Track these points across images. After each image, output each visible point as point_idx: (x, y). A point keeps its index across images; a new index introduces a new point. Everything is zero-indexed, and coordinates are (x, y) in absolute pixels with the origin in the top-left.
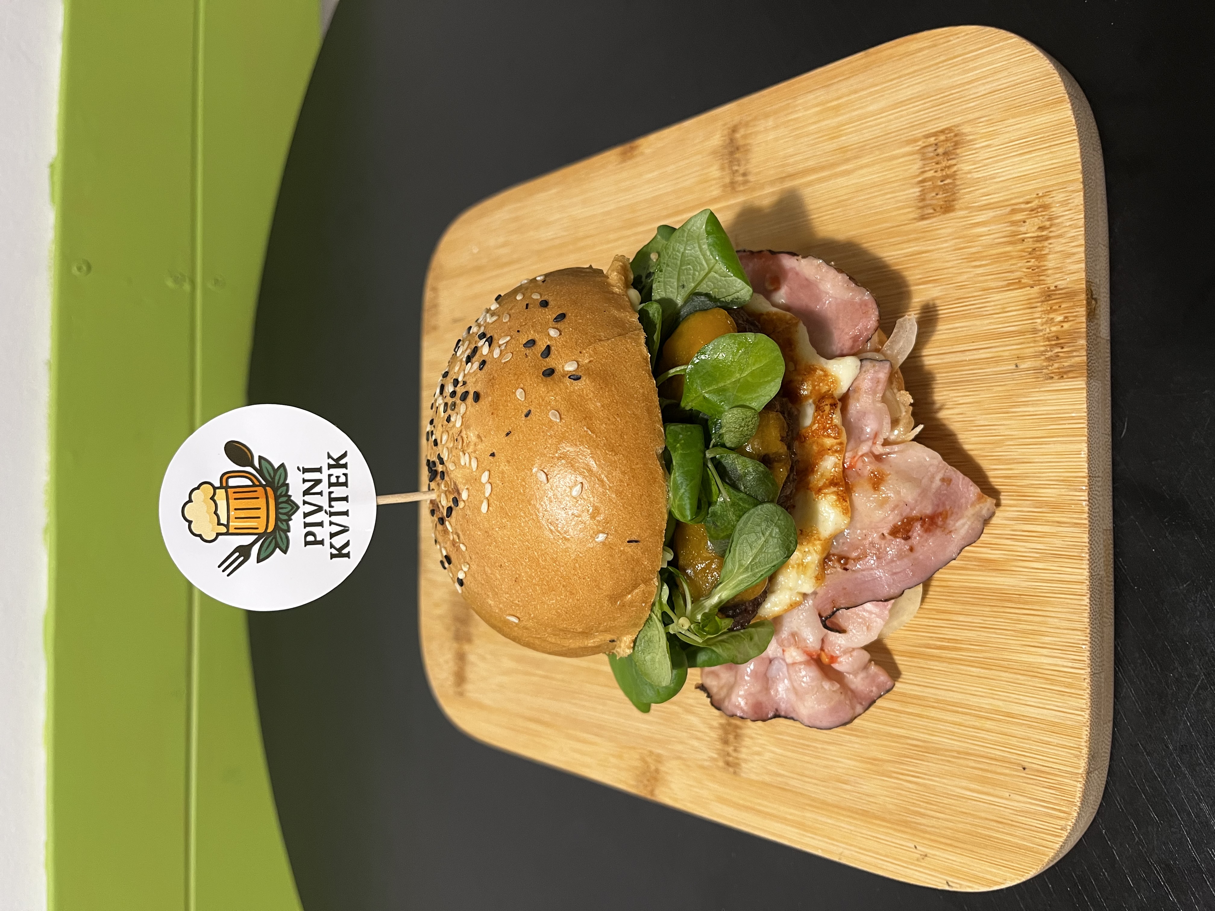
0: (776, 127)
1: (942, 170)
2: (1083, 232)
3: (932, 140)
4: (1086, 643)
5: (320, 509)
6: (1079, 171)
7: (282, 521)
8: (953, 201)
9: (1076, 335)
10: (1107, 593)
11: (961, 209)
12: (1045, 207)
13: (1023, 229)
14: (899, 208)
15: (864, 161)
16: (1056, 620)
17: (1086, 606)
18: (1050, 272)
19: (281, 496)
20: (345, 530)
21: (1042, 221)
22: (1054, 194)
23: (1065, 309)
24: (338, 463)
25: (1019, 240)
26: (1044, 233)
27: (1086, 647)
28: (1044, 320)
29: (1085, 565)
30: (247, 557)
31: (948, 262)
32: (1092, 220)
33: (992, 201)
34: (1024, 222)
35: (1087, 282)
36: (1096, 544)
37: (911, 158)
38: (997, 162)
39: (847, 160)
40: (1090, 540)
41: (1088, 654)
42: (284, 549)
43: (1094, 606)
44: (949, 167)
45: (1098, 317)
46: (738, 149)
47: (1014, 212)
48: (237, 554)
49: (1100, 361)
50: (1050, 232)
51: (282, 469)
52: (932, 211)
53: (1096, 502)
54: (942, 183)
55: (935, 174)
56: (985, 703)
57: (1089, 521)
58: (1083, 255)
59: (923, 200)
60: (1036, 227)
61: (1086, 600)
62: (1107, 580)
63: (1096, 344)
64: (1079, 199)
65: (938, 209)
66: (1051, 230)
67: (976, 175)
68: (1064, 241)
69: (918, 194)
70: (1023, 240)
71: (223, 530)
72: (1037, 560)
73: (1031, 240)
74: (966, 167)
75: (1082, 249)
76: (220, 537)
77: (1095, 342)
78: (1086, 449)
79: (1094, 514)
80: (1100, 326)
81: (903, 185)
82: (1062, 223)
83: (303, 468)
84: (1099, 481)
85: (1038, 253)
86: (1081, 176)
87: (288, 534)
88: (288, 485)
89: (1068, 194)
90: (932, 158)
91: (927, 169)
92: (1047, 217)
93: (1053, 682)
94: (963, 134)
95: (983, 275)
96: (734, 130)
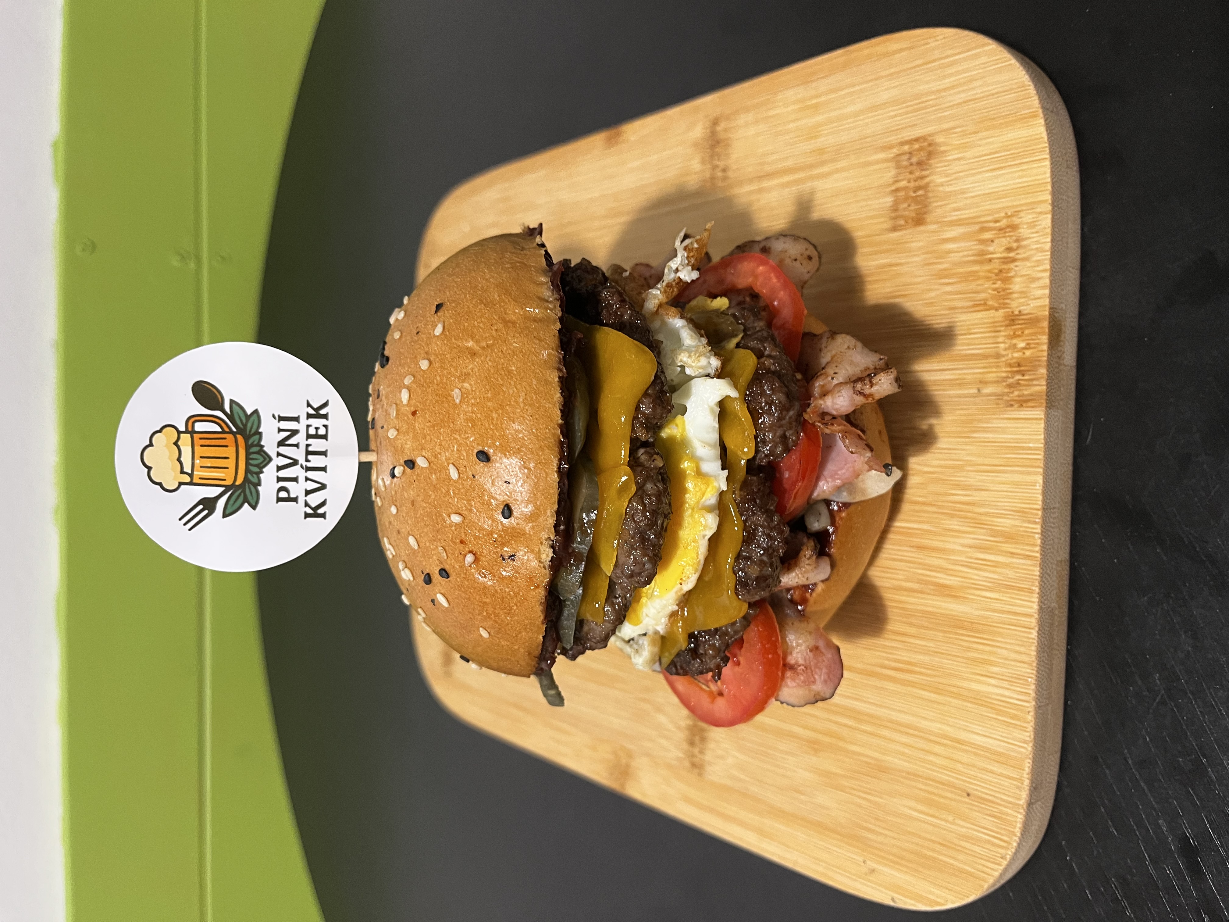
0: (756, 123)
1: (915, 181)
2: (1049, 257)
3: (906, 148)
4: (1033, 675)
5: (295, 462)
6: (1048, 192)
7: (252, 473)
8: (925, 213)
9: (1037, 363)
10: (1059, 625)
11: (931, 223)
12: (1013, 227)
13: (991, 249)
14: (870, 218)
15: (840, 165)
16: (1005, 651)
17: (1034, 639)
18: (1015, 295)
19: (253, 445)
20: (323, 487)
21: (1009, 242)
22: (1022, 214)
23: (1028, 335)
24: (317, 413)
25: (986, 259)
26: (1011, 255)
27: (1032, 680)
28: (1007, 345)
29: (1035, 598)
30: (211, 511)
31: (917, 277)
32: (1060, 243)
33: (964, 216)
34: (993, 241)
35: (1050, 308)
36: (1048, 577)
37: (885, 165)
38: (970, 174)
40: (1041, 573)
41: (1033, 686)
42: (254, 504)
43: (1043, 640)
44: (923, 178)
45: (1062, 344)
46: (719, 142)
47: (982, 230)
48: (201, 507)
49: (1062, 389)
50: (1017, 254)
51: (255, 415)
52: (902, 222)
53: (1050, 535)
54: (914, 195)
57: (1041, 554)
58: (1048, 281)
59: (896, 210)
60: (1003, 248)
61: (1034, 634)
62: (1060, 612)
63: (1058, 373)
64: (1047, 221)
65: (910, 221)
66: (1018, 251)
67: (948, 189)
68: (1030, 264)
69: (891, 204)
70: (991, 261)
71: (187, 479)
72: (989, 590)
73: (998, 261)
74: (939, 180)
75: (1048, 274)
76: (182, 487)
77: (1057, 371)
78: (1041, 481)
79: (1047, 547)
80: (1064, 353)
81: (875, 194)
82: (1029, 245)
83: (279, 416)
84: (1054, 513)
85: (1004, 275)
86: (1050, 197)
87: (259, 488)
88: (260, 434)
89: (1035, 216)
90: (906, 167)
91: (900, 178)
92: (1014, 238)
94: (936, 144)
95: (950, 293)
96: (715, 122)
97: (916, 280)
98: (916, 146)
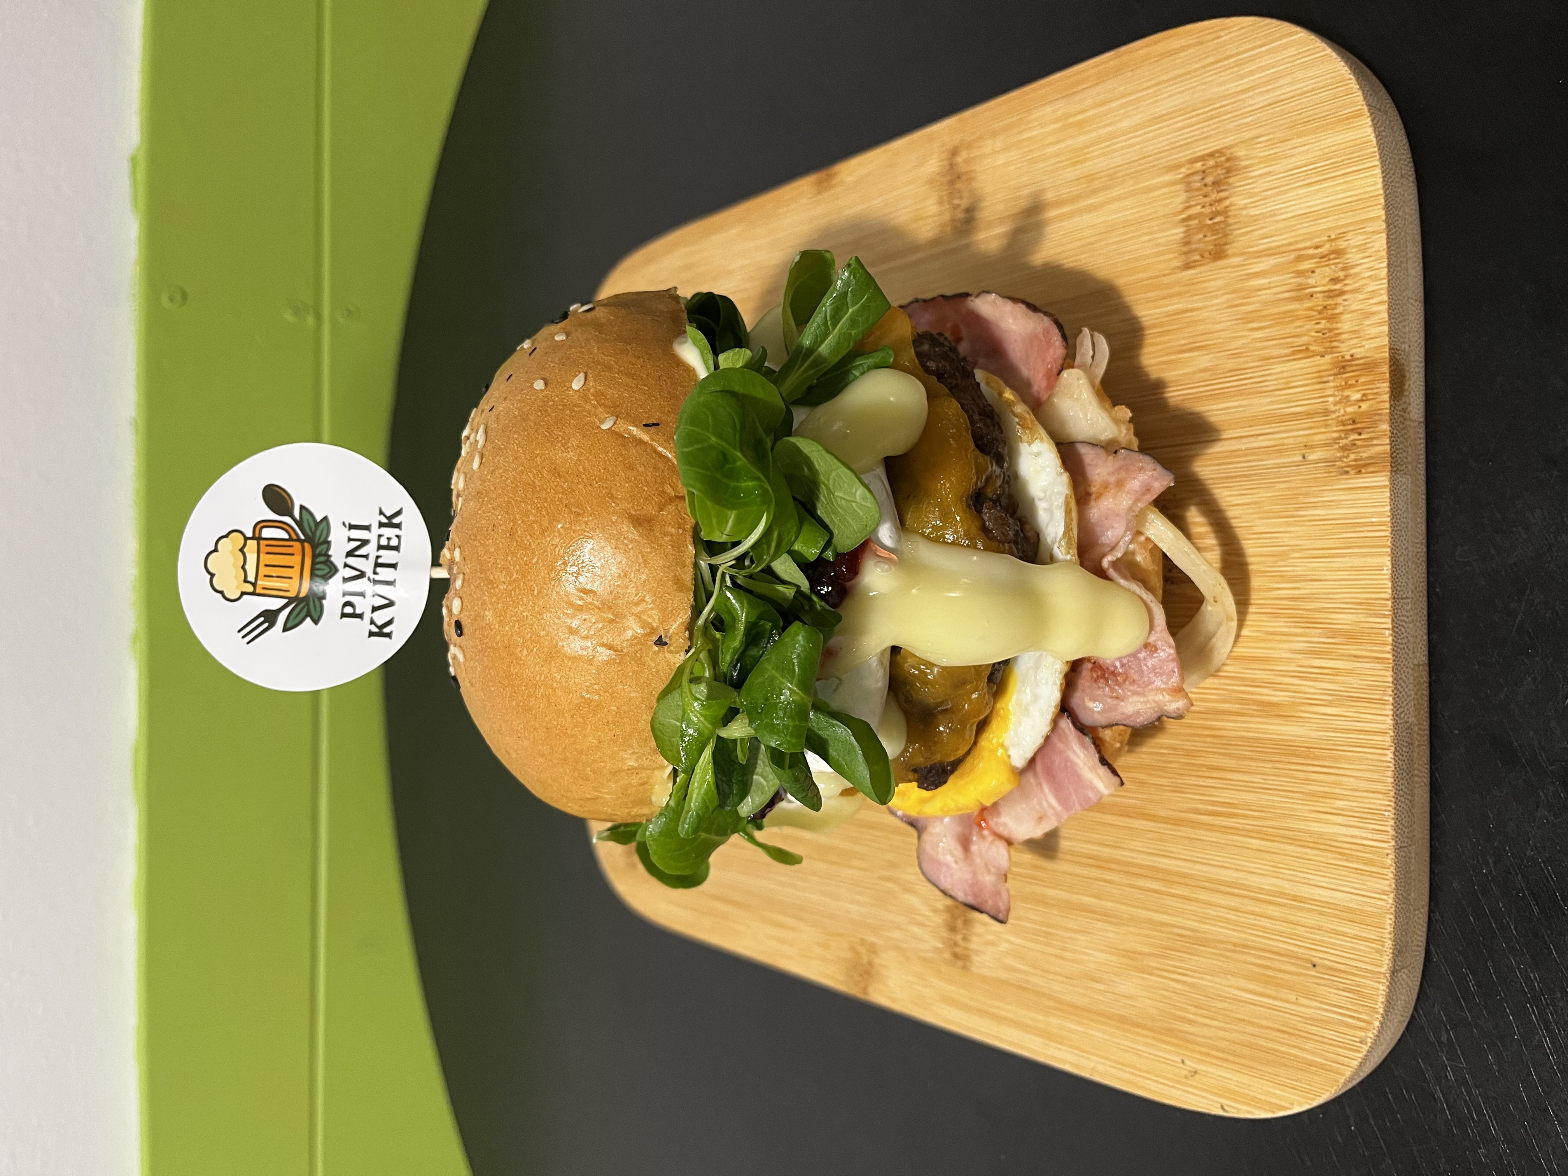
0: (1005, 149)
1: (1211, 205)
2: (1386, 286)
3: (1198, 165)
4: (1390, 808)
5: (362, 575)
6: (1380, 206)
7: (318, 584)
8: (1225, 244)
9: (1377, 418)
10: (1419, 746)
11: (1234, 255)
12: (1339, 253)
13: (1311, 281)
14: (1157, 254)
15: (1115, 192)
16: (1352, 780)
17: (1390, 762)
18: (1344, 336)
19: (320, 555)
20: (391, 602)
21: (1335, 272)
22: (1349, 236)
23: (1364, 384)
24: (390, 522)
25: (1307, 294)
26: (1338, 286)
27: (1390, 814)
28: (1337, 399)
29: (1388, 710)
30: (273, 623)
31: (1220, 323)
32: (1399, 269)
33: (1273, 245)
34: (1313, 272)
35: (1390, 349)
36: (1403, 684)
37: (1173, 188)
38: (1278, 194)
39: (1094, 192)
40: (1395, 679)
41: (1392, 822)
42: (316, 618)
43: (1401, 763)
44: (1220, 201)
45: (1407, 393)
46: (959, 177)
47: (1299, 259)
48: (262, 619)
49: (1410, 449)
50: (1345, 285)
51: (324, 522)
52: (1198, 258)
53: (1403, 630)
54: (1211, 222)
55: (1203, 210)
56: (1267, 883)
57: (1394, 655)
58: (1385, 315)
59: (1188, 243)
60: (1327, 279)
61: (1390, 756)
62: (1419, 729)
63: (1404, 429)
64: (1381, 243)
65: (1207, 255)
66: (1346, 282)
67: (1253, 212)
68: (1361, 297)
69: (1182, 235)
70: (1312, 296)
71: (251, 588)
72: (1329, 704)
73: (1321, 295)
74: (1240, 201)
75: (1385, 307)
76: (245, 596)
77: (1401, 426)
78: (1389, 564)
79: (1401, 646)
80: (1409, 404)
81: (1164, 223)
82: (1360, 273)
83: (350, 524)
84: (1407, 604)
85: (1330, 312)
86: (1383, 212)
87: (323, 601)
88: (328, 543)
89: (1365, 237)
90: (1199, 189)
91: (1192, 203)
92: (1341, 266)
93: (1347, 857)
94: (1236, 158)
95: (1261, 340)
96: (954, 152)
97: (1219, 327)
98: (1211, 163)
